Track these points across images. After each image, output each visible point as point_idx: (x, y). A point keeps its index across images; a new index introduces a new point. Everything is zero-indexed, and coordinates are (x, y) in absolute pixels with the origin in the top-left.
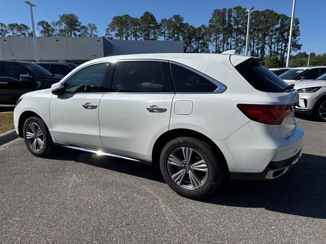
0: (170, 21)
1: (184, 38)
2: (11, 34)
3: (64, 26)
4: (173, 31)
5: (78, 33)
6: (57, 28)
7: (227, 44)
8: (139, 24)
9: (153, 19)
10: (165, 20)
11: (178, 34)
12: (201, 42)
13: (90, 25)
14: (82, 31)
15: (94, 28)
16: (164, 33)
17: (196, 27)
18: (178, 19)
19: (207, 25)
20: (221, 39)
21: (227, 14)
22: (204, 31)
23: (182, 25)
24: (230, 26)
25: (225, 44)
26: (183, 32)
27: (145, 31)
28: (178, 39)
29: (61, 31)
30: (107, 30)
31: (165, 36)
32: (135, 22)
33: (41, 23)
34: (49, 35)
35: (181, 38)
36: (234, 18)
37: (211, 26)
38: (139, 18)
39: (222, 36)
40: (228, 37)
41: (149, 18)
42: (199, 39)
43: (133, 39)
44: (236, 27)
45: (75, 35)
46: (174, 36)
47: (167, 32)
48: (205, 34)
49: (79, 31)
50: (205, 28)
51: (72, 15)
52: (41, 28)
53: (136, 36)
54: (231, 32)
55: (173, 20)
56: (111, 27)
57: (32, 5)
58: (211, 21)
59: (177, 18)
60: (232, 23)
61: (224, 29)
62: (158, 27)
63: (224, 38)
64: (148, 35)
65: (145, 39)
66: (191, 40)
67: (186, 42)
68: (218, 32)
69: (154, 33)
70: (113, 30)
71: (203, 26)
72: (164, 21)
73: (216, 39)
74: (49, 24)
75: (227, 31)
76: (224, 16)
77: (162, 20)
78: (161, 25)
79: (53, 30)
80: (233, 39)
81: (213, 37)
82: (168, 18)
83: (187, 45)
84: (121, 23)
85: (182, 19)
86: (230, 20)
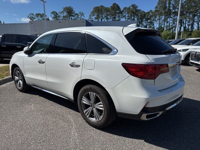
0: (129, 8)
1: (138, 19)
2: (37, 19)
3: (65, 14)
4: (131, 15)
5: (73, 18)
6: (62, 15)
7: (167, 23)
8: (110, 11)
9: (118, 8)
10: (126, 8)
11: (134, 16)
12: (149, 21)
13: (80, 13)
14: (75, 17)
15: (83, 14)
16: (125, 16)
17: (146, 12)
19: (154, 10)
20: (163, 19)
21: (167, 2)
22: (151, 14)
23: (137, 11)
24: (170, 10)
25: (166, 23)
26: (137, 15)
27: (113, 15)
28: (134, 19)
29: (64, 17)
30: (90, 15)
31: (125, 18)
32: (107, 10)
33: (53, 13)
34: (57, 19)
35: (136, 19)
36: (173, 5)
37: (156, 11)
38: (109, 7)
39: (163, 17)
40: (168, 18)
41: (116, 7)
42: (147, 19)
43: (106, 20)
44: (174, 11)
45: (71, 19)
46: (131, 18)
47: (127, 15)
48: (152, 16)
49: (74, 17)
50: (152, 12)
51: (70, 7)
52: (53, 15)
53: (107, 18)
54: (170, 14)
55: (131, 8)
56: (93, 14)
57: (44, 2)
58: (156, 7)
59: (134, 6)
60: (171, 8)
61: (165, 12)
62: (121, 12)
63: (165, 18)
64: (115, 18)
65: (113, 20)
66: (142, 20)
67: (139, 22)
68: (161, 14)
69: (119, 16)
70: (93, 15)
71: (151, 11)
72: (125, 8)
73: (160, 19)
74: (57, 13)
75: (167, 13)
76: (166, 4)
77: (124, 8)
78: (123, 11)
79: (59, 17)
80: (171, 19)
81: (158, 17)
82: (128, 7)
83: (140, 23)
84: (98, 11)
85: (137, 7)
86: (170, 7)
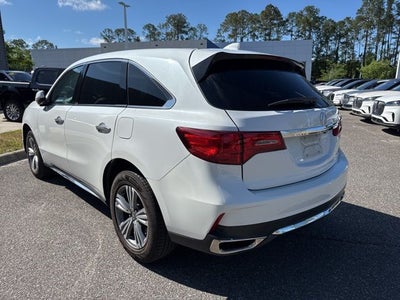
0: (301, 15)
1: (319, 37)
2: (117, 40)
3: (171, 28)
4: (304, 28)
5: (185, 36)
6: (164, 31)
7: (384, 43)
8: (259, 21)
9: (277, 13)
10: (294, 13)
11: (310, 31)
12: (342, 40)
13: (200, 26)
14: (190, 34)
15: (204, 29)
16: (291, 31)
17: (337, 21)
18: (311, 12)
19: (353, 17)
20: (374, 35)
22: (349, 26)
23: (317, 19)
24: (390, 16)
25: (381, 43)
26: (318, 28)
27: (266, 29)
28: (310, 38)
29: (167, 34)
30: (219, 30)
31: (292, 35)
32: (253, 19)
33: (148, 27)
34: (155, 40)
35: (314, 36)
36: (398, 5)
37: (360, 19)
38: (259, 13)
39: (375, 31)
40: (385, 33)
41: (272, 13)
42: (340, 36)
43: (251, 40)
45: (182, 38)
46: (305, 35)
47: (295, 29)
48: (349, 30)
49: (187, 34)
50: (350, 22)
51: (180, 15)
52: (147, 32)
53: (254, 36)
54: (391, 25)
55: (305, 13)
56: (225, 27)
58: (360, 11)
59: (310, 10)
60: (394, 13)
61: (380, 22)
62: (283, 23)
63: (378, 35)
64: (269, 35)
65: (265, 40)
66: (328, 38)
67: (321, 42)
68: (370, 26)
69: (278, 32)
70: (226, 31)
71: (348, 18)
72: (292, 15)
73: (367, 36)
74: (156, 26)
75: (385, 23)
76: (381, 3)
77: (290, 14)
78: (287, 20)
79: (159, 34)
80: (393, 36)
81: (362, 32)
82: (297, 11)
83: (322, 45)
84: (236, 21)
85: (317, 11)
86: (390, 9)
